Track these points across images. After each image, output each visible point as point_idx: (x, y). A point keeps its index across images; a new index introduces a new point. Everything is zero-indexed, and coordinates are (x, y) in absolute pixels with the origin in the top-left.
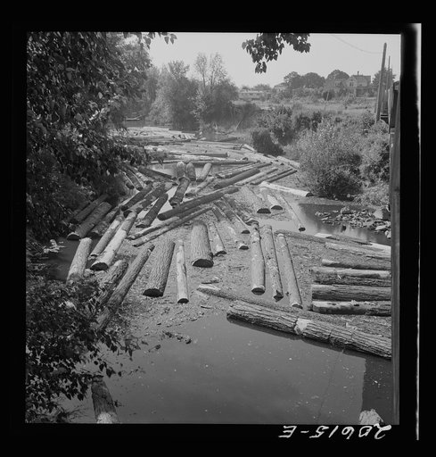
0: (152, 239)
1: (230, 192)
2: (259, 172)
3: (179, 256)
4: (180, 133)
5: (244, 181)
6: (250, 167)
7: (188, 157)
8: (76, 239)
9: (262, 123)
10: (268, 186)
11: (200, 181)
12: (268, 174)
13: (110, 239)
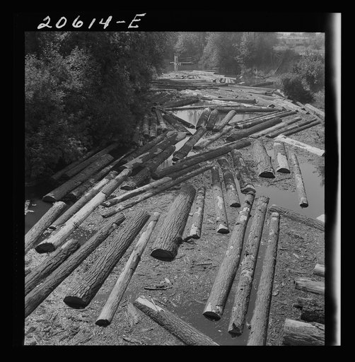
0: (127, 207)
1: (240, 147)
2: (281, 121)
3: (143, 237)
4: (222, 77)
5: (261, 133)
6: (273, 116)
7: (218, 102)
8: (50, 202)
9: (296, 70)
10: (283, 140)
11: (217, 131)
12: (289, 124)
13: (84, 204)
